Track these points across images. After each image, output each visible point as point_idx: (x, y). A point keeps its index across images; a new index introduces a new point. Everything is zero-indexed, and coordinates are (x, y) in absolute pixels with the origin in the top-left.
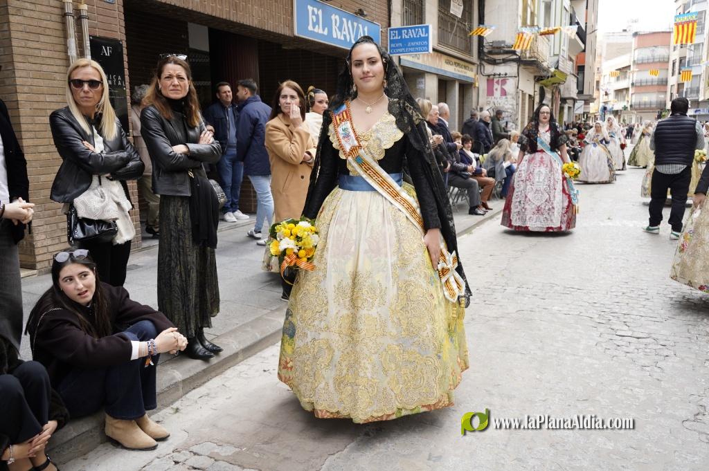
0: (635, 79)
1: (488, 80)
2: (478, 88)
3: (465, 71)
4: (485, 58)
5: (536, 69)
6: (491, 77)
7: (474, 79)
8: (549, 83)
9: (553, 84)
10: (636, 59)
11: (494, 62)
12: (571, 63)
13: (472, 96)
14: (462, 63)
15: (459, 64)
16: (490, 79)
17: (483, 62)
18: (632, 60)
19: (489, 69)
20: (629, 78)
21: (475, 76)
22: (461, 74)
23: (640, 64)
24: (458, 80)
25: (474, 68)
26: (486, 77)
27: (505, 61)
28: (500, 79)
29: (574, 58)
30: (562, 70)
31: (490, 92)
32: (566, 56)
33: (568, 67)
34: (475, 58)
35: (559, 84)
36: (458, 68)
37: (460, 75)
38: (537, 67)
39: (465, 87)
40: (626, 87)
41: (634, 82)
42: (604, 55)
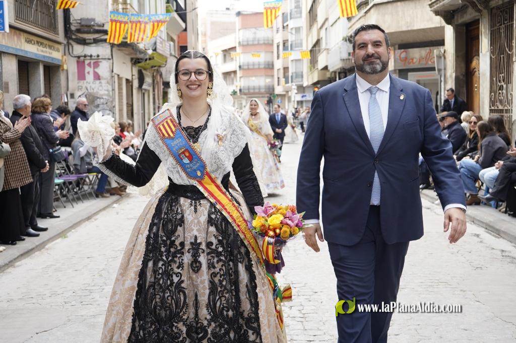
0: (242, 61)
1: (78, 62)
2: (67, 71)
3: (51, 51)
4: (74, 37)
5: (132, 51)
6: (82, 58)
7: (62, 60)
8: (148, 66)
9: (152, 67)
10: (241, 40)
11: (84, 42)
12: (172, 43)
13: (60, 80)
14: (45, 42)
15: (42, 44)
16: (81, 61)
17: (71, 41)
18: (238, 41)
19: (78, 49)
20: (236, 60)
21: (62, 56)
22: (45, 54)
23: (246, 45)
24: (43, 62)
25: (61, 48)
26: (76, 59)
27: (96, 41)
28: (92, 62)
29: (175, 38)
30: (161, 52)
31: (81, 76)
32: (164, 36)
33: (168, 49)
34: (61, 37)
35: (160, 66)
36: (41, 48)
37: (44, 57)
38: (133, 49)
39: (52, 70)
40: (234, 70)
41: (241, 64)
42: (209, 34)
